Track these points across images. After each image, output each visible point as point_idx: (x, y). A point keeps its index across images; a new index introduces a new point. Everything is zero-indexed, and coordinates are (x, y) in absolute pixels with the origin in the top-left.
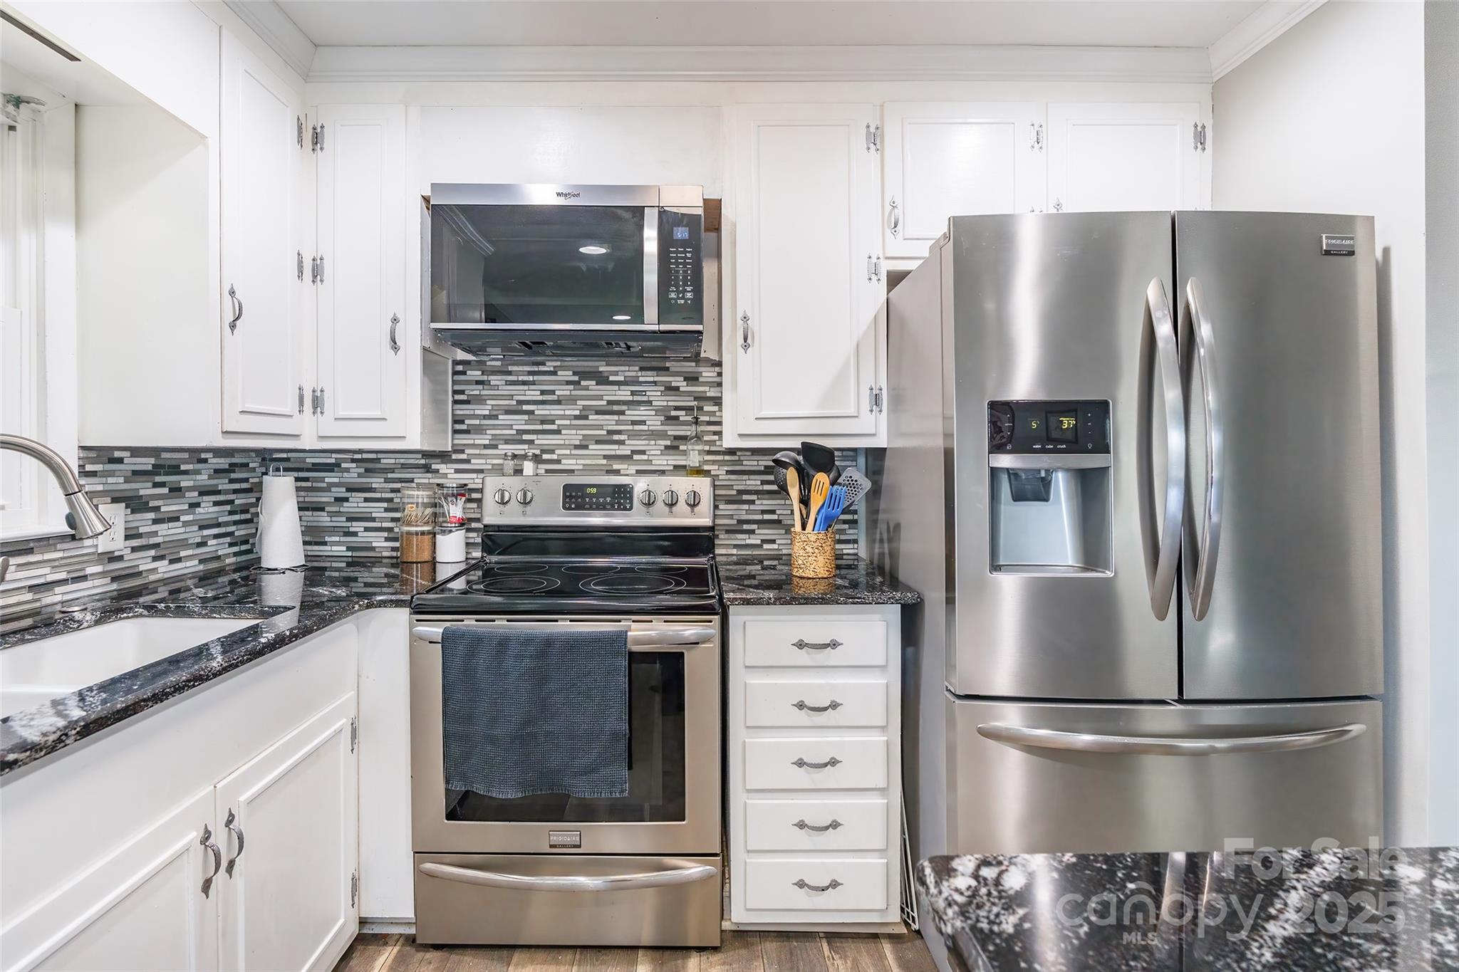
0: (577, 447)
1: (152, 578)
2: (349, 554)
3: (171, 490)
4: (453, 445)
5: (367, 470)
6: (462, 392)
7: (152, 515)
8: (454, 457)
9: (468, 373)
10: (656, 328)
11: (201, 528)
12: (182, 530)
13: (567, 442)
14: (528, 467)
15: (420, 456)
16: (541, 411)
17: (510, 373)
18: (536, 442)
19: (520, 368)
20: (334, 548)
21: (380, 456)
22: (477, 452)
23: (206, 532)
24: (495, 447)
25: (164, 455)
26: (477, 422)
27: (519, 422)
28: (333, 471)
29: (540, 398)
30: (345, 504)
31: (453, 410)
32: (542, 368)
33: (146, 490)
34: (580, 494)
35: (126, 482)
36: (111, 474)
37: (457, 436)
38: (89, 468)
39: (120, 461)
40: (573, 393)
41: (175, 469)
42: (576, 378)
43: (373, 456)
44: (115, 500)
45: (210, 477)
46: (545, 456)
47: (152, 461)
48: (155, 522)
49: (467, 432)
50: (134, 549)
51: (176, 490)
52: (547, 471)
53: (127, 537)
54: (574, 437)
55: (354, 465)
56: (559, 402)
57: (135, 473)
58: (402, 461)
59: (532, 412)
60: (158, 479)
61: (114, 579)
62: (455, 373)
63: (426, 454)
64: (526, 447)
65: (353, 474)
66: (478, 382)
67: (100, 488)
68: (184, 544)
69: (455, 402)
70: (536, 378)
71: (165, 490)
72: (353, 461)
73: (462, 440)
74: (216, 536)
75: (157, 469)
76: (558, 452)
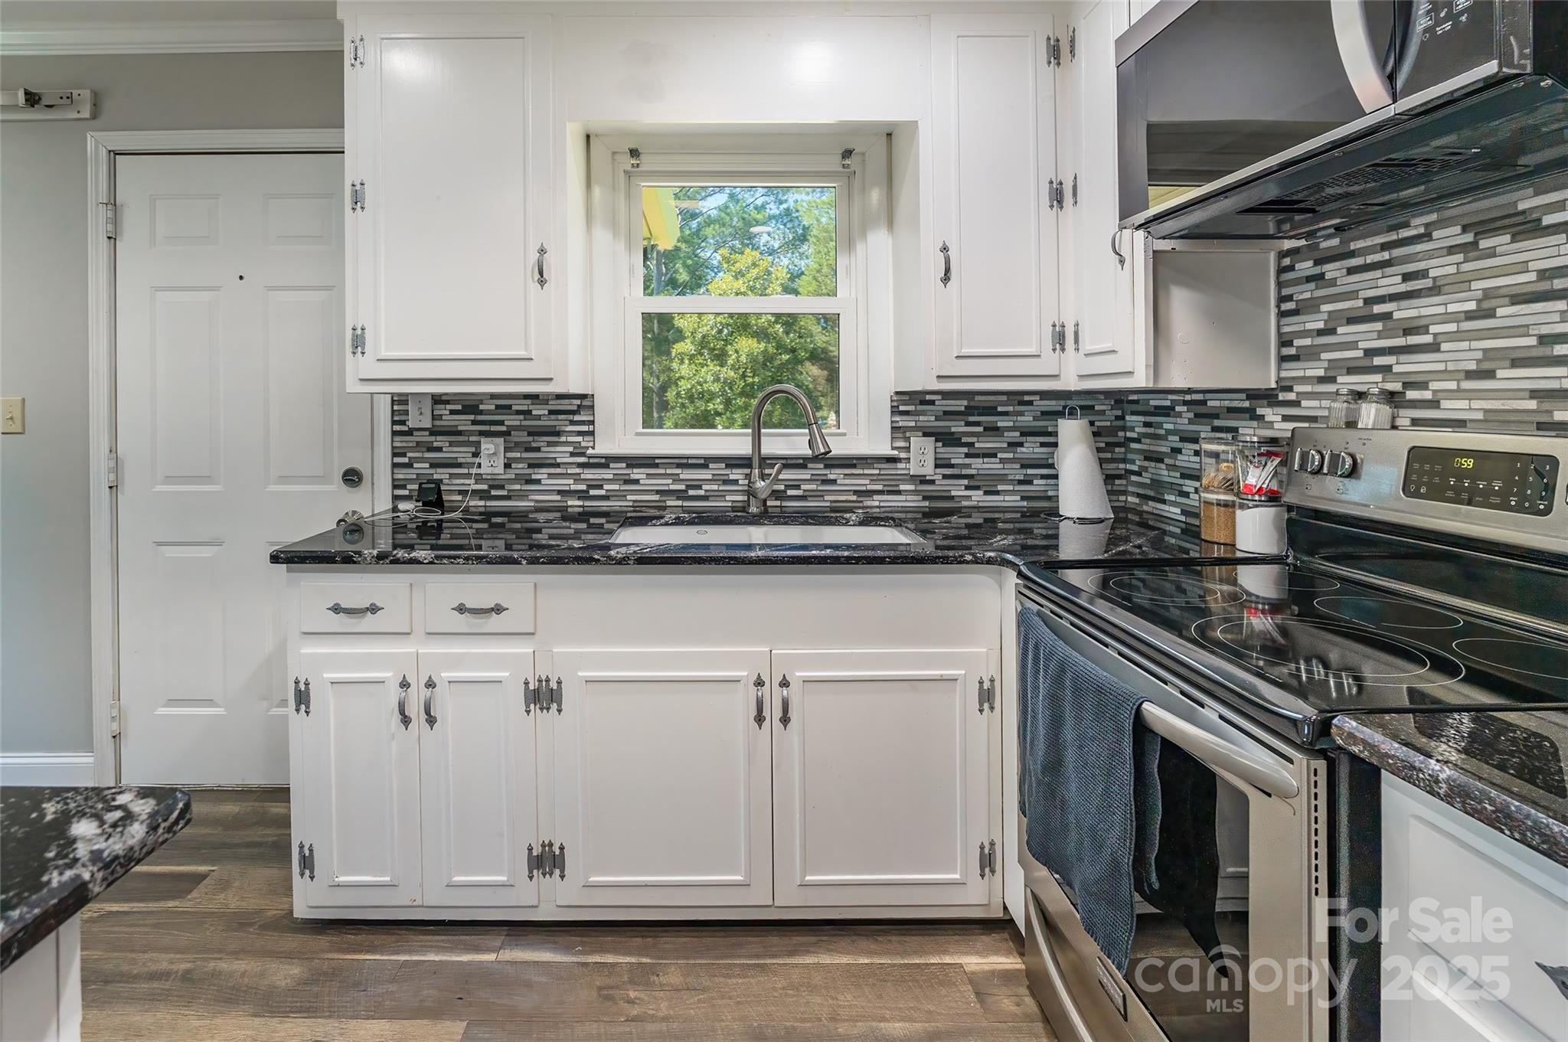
0: (1470, 375)
1: (965, 503)
2: (1183, 518)
3: (985, 429)
4: (1279, 380)
5: (1196, 415)
6: (1289, 298)
7: (965, 450)
8: (1281, 396)
9: (1297, 266)
10: (1391, 111)
11: (1023, 466)
12: (1001, 466)
13: (1451, 367)
14: (1370, 413)
15: (1243, 396)
16: (1403, 312)
17: (1352, 254)
18: (1396, 369)
19: (1369, 242)
20: (1172, 509)
21: (1208, 396)
22: (1308, 388)
23: (1030, 471)
24: (1332, 380)
25: (978, 398)
26: (1307, 342)
27: (1367, 336)
28: (1168, 415)
29: (1403, 288)
30: (1180, 457)
31: (1279, 327)
32: (1405, 233)
33: (958, 427)
34: (1438, 468)
35: (936, 420)
36: (923, 413)
37: (1285, 365)
38: (902, 408)
39: (932, 403)
40: (1466, 267)
41: (991, 411)
42: (1469, 238)
43: (1200, 397)
44: (925, 435)
46: (1411, 395)
47: (965, 403)
48: (967, 455)
49: (1295, 358)
50: (945, 477)
51: (993, 430)
52: (1415, 422)
53: (937, 466)
54: (1465, 354)
55: (1185, 408)
56: (1435, 290)
57: (946, 413)
58: (1227, 403)
59: (1387, 316)
60: (971, 419)
61: (925, 498)
62: (1281, 270)
63: (1254, 395)
64: (1378, 378)
65: (1184, 419)
66: (1309, 279)
67: (913, 424)
68: (1003, 479)
69: (1282, 314)
70: (1397, 252)
71: (980, 429)
72: (1185, 403)
73: (1292, 371)
74: (1043, 477)
75: (970, 410)
76: (1434, 386)
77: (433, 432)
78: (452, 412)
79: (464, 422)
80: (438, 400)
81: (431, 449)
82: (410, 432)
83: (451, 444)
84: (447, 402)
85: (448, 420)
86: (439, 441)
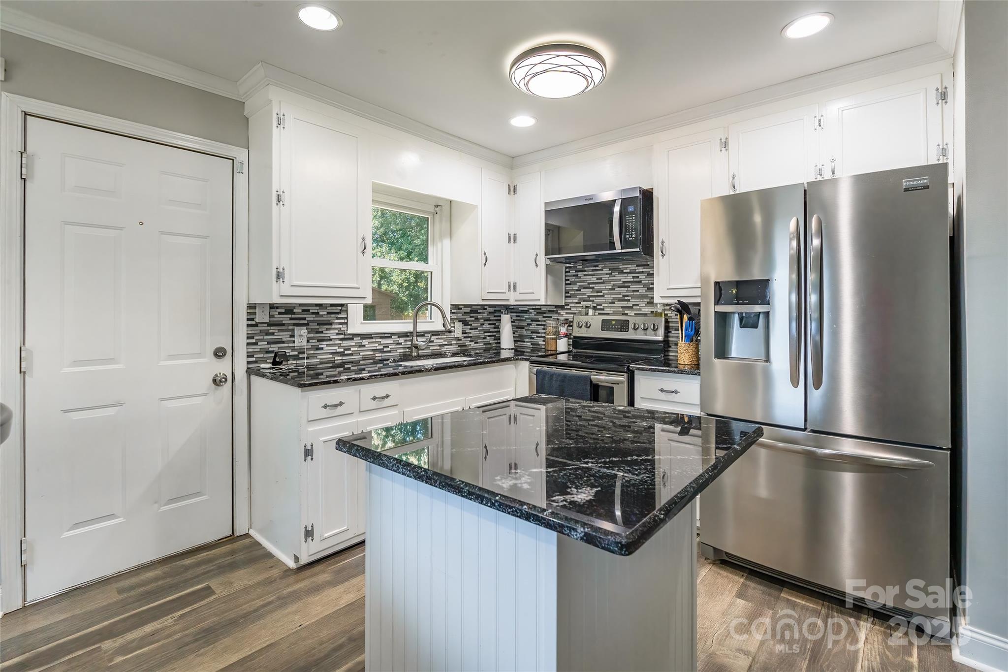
0: (610, 303)
1: (470, 347)
2: (532, 346)
3: (475, 319)
4: (565, 302)
5: (537, 313)
6: (568, 280)
7: (469, 327)
8: (566, 307)
9: (571, 272)
10: (620, 251)
11: (485, 332)
12: (478, 333)
13: (607, 301)
14: (591, 312)
15: (554, 307)
16: (597, 287)
17: (585, 271)
18: (595, 301)
19: (589, 269)
20: (527, 344)
21: (541, 307)
22: (573, 305)
23: (486, 334)
24: (580, 303)
25: (473, 307)
26: (573, 292)
27: (588, 292)
28: (526, 313)
29: (596, 281)
30: (531, 326)
31: (565, 288)
32: (597, 268)
33: (468, 319)
35: (463, 315)
36: (458, 313)
37: (567, 299)
38: (453, 311)
39: (461, 309)
40: (609, 278)
41: (476, 312)
42: (610, 272)
43: (539, 307)
44: (459, 321)
45: (487, 315)
46: (598, 307)
47: (470, 309)
48: (471, 329)
49: (570, 297)
50: (465, 337)
51: (477, 319)
52: (599, 314)
53: (463, 333)
54: (609, 298)
55: (533, 311)
56: (603, 283)
57: (465, 313)
58: (548, 309)
59: (593, 288)
60: (472, 315)
61: (459, 346)
62: (566, 272)
63: (557, 306)
64: (591, 303)
65: (533, 315)
66: (574, 276)
67: (455, 317)
68: (479, 337)
69: (566, 284)
70: (595, 272)
71: (473, 319)
72: (533, 309)
73: (569, 300)
74: (489, 336)
75: (472, 312)
76: (603, 305)
77: (269, 324)
78: (280, 313)
79: (285, 319)
80: (272, 307)
81: (268, 334)
82: (256, 325)
83: (279, 331)
84: (277, 308)
85: (278, 318)
86: (272, 329)
